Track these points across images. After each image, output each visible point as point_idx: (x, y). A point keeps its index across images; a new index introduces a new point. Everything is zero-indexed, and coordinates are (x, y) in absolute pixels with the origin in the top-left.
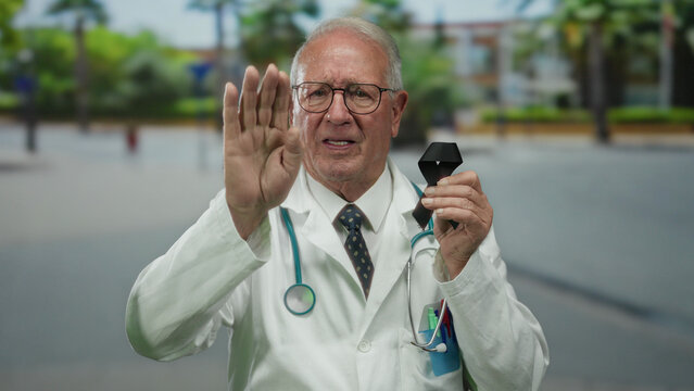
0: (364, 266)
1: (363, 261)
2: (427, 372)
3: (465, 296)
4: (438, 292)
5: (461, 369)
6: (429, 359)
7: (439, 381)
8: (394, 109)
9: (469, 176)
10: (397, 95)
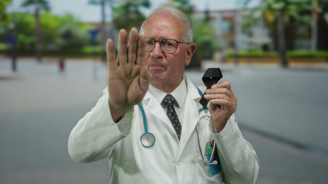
1: (176, 121)
2: (208, 174)
5: (221, 172)
7: (213, 178)
8: (188, 52)
9: (226, 83)
10: (189, 45)
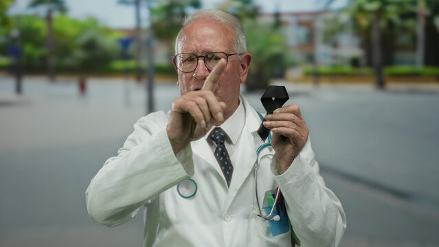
0: (227, 167)
1: (226, 163)
2: (268, 233)
3: (291, 184)
4: (275, 182)
5: (290, 231)
6: (268, 225)
7: (275, 239)
8: (242, 65)
9: (294, 107)
10: (243, 56)
